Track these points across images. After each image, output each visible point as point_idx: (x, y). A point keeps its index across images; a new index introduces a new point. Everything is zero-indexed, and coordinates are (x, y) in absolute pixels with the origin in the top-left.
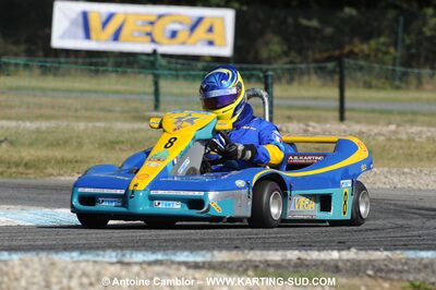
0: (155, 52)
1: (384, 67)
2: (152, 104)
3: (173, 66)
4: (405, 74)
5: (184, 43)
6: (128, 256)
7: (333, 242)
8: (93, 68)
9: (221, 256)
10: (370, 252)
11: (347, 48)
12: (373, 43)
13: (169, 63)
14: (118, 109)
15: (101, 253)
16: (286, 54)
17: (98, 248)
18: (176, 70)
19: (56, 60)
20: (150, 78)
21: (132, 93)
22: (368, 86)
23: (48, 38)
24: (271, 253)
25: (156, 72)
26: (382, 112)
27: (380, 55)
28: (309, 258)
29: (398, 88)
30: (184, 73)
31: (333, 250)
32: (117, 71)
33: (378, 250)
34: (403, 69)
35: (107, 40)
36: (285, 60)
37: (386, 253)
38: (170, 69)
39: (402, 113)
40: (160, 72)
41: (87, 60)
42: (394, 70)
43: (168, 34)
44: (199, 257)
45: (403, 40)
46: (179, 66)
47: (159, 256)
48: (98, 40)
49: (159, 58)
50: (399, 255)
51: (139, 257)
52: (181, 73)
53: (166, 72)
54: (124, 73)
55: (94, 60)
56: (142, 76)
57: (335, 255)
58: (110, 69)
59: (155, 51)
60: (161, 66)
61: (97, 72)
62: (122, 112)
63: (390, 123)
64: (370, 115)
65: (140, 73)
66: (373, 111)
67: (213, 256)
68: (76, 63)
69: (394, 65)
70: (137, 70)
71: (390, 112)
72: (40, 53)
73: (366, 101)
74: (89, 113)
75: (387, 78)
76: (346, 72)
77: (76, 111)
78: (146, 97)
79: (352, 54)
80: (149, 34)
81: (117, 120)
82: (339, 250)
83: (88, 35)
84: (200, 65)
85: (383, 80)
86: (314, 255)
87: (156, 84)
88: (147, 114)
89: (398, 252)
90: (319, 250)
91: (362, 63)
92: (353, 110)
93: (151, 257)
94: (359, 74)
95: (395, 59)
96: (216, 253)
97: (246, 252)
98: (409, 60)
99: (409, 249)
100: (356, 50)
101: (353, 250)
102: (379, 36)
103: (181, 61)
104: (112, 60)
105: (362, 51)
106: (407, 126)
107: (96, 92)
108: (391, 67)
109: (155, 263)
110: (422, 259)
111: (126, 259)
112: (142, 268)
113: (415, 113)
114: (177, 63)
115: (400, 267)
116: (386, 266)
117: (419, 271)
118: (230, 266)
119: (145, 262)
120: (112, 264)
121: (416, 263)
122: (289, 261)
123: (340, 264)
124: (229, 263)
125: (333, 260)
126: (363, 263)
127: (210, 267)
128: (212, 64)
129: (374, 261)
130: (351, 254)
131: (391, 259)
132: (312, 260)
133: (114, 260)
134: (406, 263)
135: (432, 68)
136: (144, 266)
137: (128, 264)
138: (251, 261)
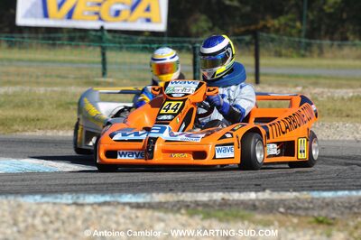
1: (292, 39)
2: (100, 72)
3: (117, 40)
4: (309, 45)
5: (125, 21)
6: (82, 198)
7: (251, 184)
8: (51, 42)
9: (159, 197)
10: (282, 193)
11: (261, 23)
12: (282, 19)
13: (114, 37)
14: (71, 76)
15: (59, 196)
16: (211, 29)
17: (56, 192)
18: (120, 43)
19: (20, 35)
20: (98, 50)
21: (83, 62)
22: (279, 55)
23: (14, 17)
24: (200, 194)
25: (104, 45)
26: (290, 76)
27: (288, 29)
28: (231, 198)
29: (303, 56)
30: (127, 46)
31: (251, 191)
32: (71, 45)
33: (288, 191)
34: (307, 41)
35: (62, 19)
37: (294, 194)
38: (115, 43)
39: (307, 77)
40: (106, 45)
41: (46, 35)
42: (300, 42)
43: (113, 13)
44: (141, 199)
45: (308, 16)
46: (122, 40)
47: (107, 198)
48: (55, 19)
49: (106, 33)
50: (305, 195)
51: (91, 199)
52: (123, 45)
53: (111, 45)
54: (77, 46)
55: (52, 35)
56: (91, 48)
57: (253, 195)
58: (65, 42)
59: (102, 28)
60: (107, 40)
61: (54, 45)
62: (75, 78)
63: (296, 86)
64: (281, 79)
65: (90, 46)
66: (283, 75)
67: (152, 197)
68: (37, 38)
69: (300, 37)
70: (87, 44)
71: (297, 76)
72: (7, 30)
73: (277, 67)
74: (48, 80)
75: (294, 48)
76: (260, 43)
77: (37, 77)
78: (96, 66)
79: (265, 29)
80: (97, 14)
81: (71, 85)
82: (256, 191)
83: (46, 15)
84: (140, 38)
85: (291, 50)
86: (236, 196)
87: (103, 55)
88: (96, 79)
89: (305, 193)
90: (240, 192)
91: (273, 35)
92: (266, 75)
93: (101, 199)
94: (271, 45)
95: (300, 31)
96: (154, 195)
97: (179, 194)
98: (313, 33)
99: (314, 190)
100: (269, 25)
101: (268, 191)
102: (287, 13)
103: (124, 36)
104: (66, 35)
105: (274, 26)
106: (311, 87)
107: (54, 62)
108: (297, 39)
109: (105, 203)
110: (324, 198)
111: (81, 201)
112: (94, 209)
113: (318, 77)
114: (120, 38)
115: (306, 205)
116: (295, 204)
117: (322, 208)
118: (166, 206)
119: (95, 203)
120: (68, 205)
121: (320, 202)
122: (215, 201)
123: (257, 203)
124: (165, 203)
125: (251, 200)
126: (276, 202)
127: (150, 206)
128: (150, 38)
129: (285, 200)
130: (266, 195)
131: (298, 199)
132: (233, 200)
133: (70, 201)
134: (311, 202)
135: (332, 39)
136: (95, 206)
137: (82, 205)
138: (183, 201)
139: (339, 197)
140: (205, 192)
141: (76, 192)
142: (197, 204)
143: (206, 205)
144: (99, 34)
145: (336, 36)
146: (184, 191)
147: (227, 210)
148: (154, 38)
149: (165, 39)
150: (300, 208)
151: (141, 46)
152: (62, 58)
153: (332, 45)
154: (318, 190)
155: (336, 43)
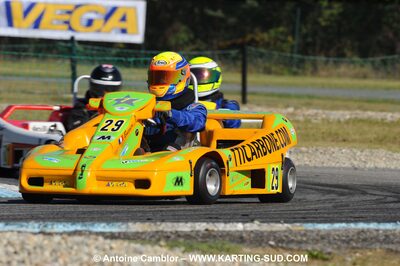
1: (284, 54)
3: (88, 52)
4: (302, 61)
5: (99, 31)
6: (50, 227)
7: (237, 214)
8: (15, 53)
9: (135, 227)
10: (272, 224)
11: (249, 37)
12: (272, 32)
13: (85, 49)
14: (38, 91)
15: (25, 224)
16: (192, 41)
17: (21, 219)
18: (92, 55)
20: (68, 63)
21: (51, 77)
22: (268, 71)
24: (181, 224)
25: (74, 57)
26: (280, 96)
27: (279, 43)
28: (216, 229)
29: (295, 74)
30: (100, 58)
31: (238, 222)
32: (37, 57)
33: (279, 222)
34: (300, 56)
35: (28, 28)
36: (192, 47)
37: (286, 225)
38: (86, 55)
39: (298, 97)
40: (77, 57)
41: (10, 46)
42: (292, 58)
43: (85, 22)
44: (115, 228)
45: (300, 30)
46: (94, 52)
47: (78, 227)
48: (19, 28)
49: (77, 45)
50: (298, 227)
51: (60, 227)
52: (96, 58)
53: (83, 58)
54: (44, 58)
55: (16, 46)
56: (59, 61)
57: (240, 226)
58: (32, 54)
59: (72, 38)
60: (78, 51)
61: (19, 56)
62: (43, 94)
63: (287, 106)
64: (270, 98)
65: (58, 58)
66: (272, 95)
67: (128, 227)
69: (292, 52)
71: (288, 96)
73: (266, 85)
74: (12, 95)
75: (285, 65)
76: (248, 59)
78: (64, 81)
79: (253, 42)
80: (67, 22)
82: (244, 222)
83: (10, 23)
84: (114, 51)
85: (281, 66)
86: (221, 227)
87: (73, 69)
89: (298, 224)
90: (225, 222)
91: (262, 50)
92: (254, 93)
93: (71, 228)
94: (260, 60)
95: (292, 47)
96: (130, 224)
97: (158, 223)
98: (306, 49)
99: (308, 222)
100: (258, 39)
101: (256, 222)
102: (278, 26)
103: (96, 48)
104: (33, 46)
105: (263, 40)
106: (304, 108)
107: (18, 75)
108: (289, 55)
109: (75, 233)
110: (319, 231)
111: (48, 229)
112: (63, 238)
113: (310, 97)
114: (93, 49)
115: (299, 238)
116: (286, 236)
117: (316, 241)
118: (143, 236)
119: (64, 233)
120: (35, 234)
121: (314, 234)
122: (198, 232)
123: (244, 235)
124: (142, 233)
125: (238, 231)
126: (265, 234)
127: (125, 237)
128: (125, 51)
129: (275, 232)
130: (255, 226)
131: (291, 231)
132: (219, 231)
133: (37, 230)
134: (305, 235)
135: (327, 56)
136: (65, 236)
137: (50, 234)
138: (162, 232)
139: (335, 230)
140: (187, 222)
141: (44, 219)
142: (178, 234)
143: (187, 236)
144: (69, 45)
145: (332, 52)
146: (163, 221)
147: (211, 241)
148: (131, 51)
149: (143, 52)
150: (292, 241)
151: (116, 59)
152: (27, 71)
153: (327, 63)
154: (312, 222)
155: (331, 59)
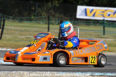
0: (104, 20)
2: (103, 34)
3: (109, 23)
5: (112, 17)
8: (87, 24)
13: (108, 22)
14: (94, 35)
19: (78, 21)
20: (102, 27)
21: (97, 30)
23: (76, 15)
32: (93, 25)
35: (91, 16)
38: (108, 24)
40: (105, 25)
41: (86, 21)
43: (108, 15)
48: (89, 16)
52: (111, 25)
53: (107, 25)
54: (96, 25)
55: (88, 21)
56: (100, 26)
60: (105, 23)
62: (95, 35)
65: (100, 25)
68: (83, 22)
70: (99, 24)
72: (74, 19)
74: (86, 36)
77: (82, 35)
78: (101, 32)
80: (103, 15)
81: (93, 37)
83: (86, 15)
87: (104, 28)
103: (111, 22)
104: (92, 22)
107: (88, 30)
152: (90, 29)
